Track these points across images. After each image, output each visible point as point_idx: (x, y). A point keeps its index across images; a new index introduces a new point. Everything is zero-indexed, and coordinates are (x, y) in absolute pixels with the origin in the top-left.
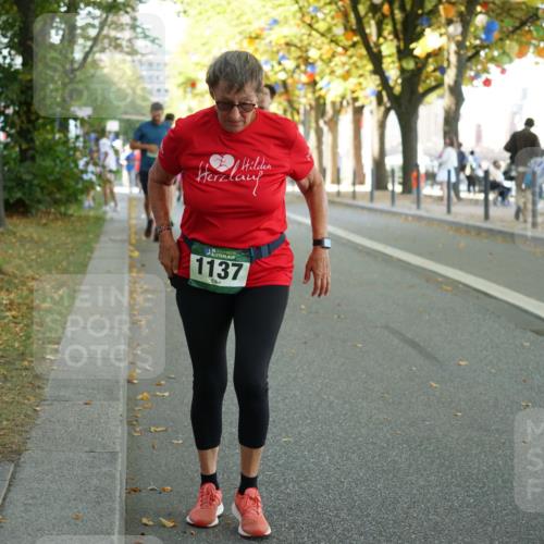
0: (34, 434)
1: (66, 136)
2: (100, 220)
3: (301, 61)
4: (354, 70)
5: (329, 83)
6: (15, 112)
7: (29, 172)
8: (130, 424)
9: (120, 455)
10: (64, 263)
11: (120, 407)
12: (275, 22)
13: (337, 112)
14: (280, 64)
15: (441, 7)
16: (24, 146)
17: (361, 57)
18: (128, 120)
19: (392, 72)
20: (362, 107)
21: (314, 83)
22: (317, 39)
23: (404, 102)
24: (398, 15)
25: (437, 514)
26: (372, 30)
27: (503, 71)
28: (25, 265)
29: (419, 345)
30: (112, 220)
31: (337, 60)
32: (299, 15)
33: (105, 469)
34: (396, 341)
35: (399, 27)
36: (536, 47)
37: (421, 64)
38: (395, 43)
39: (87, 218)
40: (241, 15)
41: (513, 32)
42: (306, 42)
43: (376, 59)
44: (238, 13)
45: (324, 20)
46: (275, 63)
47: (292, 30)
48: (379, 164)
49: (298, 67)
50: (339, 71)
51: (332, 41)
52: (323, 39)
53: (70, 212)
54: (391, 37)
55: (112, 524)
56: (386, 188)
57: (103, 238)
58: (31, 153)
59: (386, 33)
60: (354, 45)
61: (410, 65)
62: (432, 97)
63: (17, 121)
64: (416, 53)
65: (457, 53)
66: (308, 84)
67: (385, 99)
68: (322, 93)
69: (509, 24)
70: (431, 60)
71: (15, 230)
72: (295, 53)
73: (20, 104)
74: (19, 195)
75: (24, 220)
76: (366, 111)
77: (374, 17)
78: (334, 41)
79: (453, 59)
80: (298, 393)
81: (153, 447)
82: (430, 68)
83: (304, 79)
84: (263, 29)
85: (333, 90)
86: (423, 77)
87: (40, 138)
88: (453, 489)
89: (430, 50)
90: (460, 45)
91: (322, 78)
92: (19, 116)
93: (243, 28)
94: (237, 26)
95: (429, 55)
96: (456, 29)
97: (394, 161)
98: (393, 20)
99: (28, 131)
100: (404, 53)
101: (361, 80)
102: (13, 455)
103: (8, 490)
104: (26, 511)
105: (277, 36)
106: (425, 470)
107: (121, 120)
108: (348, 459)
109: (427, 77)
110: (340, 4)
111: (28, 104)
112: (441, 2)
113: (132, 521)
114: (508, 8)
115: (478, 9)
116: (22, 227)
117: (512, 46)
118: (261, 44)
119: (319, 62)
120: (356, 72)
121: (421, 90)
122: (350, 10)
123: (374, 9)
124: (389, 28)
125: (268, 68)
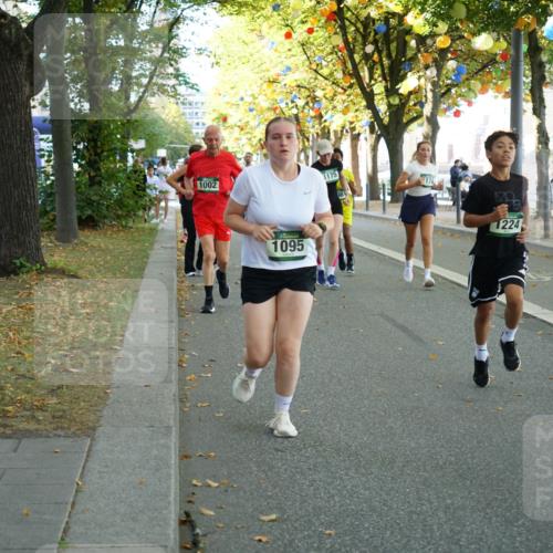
0: (105, 412)
1: (125, 165)
2: (153, 231)
3: (309, 99)
4: (352, 106)
5: (332, 116)
6: (85, 147)
7: (96, 194)
8: (181, 401)
9: (174, 429)
10: (126, 268)
11: (173, 389)
12: (289, 69)
13: (339, 139)
14: (293, 102)
15: (419, 55)
16: (92, 174)
17: (357, 96)
19: (382, 107)
20: (359, 134)
21: (321, 116)
22: (322, 82)
23: (391, 130)
24: (386, 62)
25: (425, 470)
26: (365, 74)
27: (470, 104)
28: (95, 270)
29: (407, 329)
30: (163, 230)
31: (339, 98)
32: (307, 63)
33: (162, 441)
34: (389, 326)
35: (386, 71)
36: (496, 84)
37: (405, 99)
38: (384, 83)
39: (143, 230)
40: (262, 63)
41: (476, 73)
42: (313, 84)
43: (369, 97)
44: (259, 62)
45: (327, 66)
46: (289, 102)
47: (303, 75)
48: (373, 179)
49: (307, 103)
50: (340, 107)
51: (333, 83)
52: (327, 82)
53: (130, 224)
54: (380, 79)
55: (169, 488)
56: (378, 199)
57: (156, 246)
58: (98, 179)
59: (376, 76)
60: (351, 86)
61: (396, 101)
62: (414, 126)
63: (86, 154)
64: (400, 91)
65: (433, 91)
66: (315, 117)
67: (377, 127)
68: (327, 124)
69: (475, 66)
70: (412, 97)
71: (86, 241)
72: (305, 93)
73: (89, 141)
74: (89, 212)
75: (94, 233)
76: (362, 137)
77: (366, 64)
78: (335, 83)
79: (430, 95)
81: (200, 420)
82: (412, 103)
83: (312, 113)
84: (278, 75)
85: (336, 121)
86: (406, 110)
87: (105, 166)
88: (438, 449)
89: (411, 89)
90: (435, 85)
91: (326, 113)
92: (88, 150)
93: (262, 74)
94: (258, 73)
95: (410, 93)
96: (432, 72)
97: (384, 176)
98: (382, 66)
99: (96, 162)
100: (391, 91)
101: (357, 113)
102: (90, 431)
103: (86, 461)
104: (101, 478)
105: (290, 80)
107: (168, 149)
108: (354, 426)
109: (409, 111)
110: (340, 54)
111: (95, 141)
112: (419, 51)
113: (184, 483)
114: (472, 55)
115: (449, 55)
116: (91, 238)
117: (476, 84)
118: (278, 87)
119: (324, 100)
120: (353, 108)
121: (405, 121)
122: (347, 59)
123: (367, 57)
124: (379, 72)
125: (283, 105)
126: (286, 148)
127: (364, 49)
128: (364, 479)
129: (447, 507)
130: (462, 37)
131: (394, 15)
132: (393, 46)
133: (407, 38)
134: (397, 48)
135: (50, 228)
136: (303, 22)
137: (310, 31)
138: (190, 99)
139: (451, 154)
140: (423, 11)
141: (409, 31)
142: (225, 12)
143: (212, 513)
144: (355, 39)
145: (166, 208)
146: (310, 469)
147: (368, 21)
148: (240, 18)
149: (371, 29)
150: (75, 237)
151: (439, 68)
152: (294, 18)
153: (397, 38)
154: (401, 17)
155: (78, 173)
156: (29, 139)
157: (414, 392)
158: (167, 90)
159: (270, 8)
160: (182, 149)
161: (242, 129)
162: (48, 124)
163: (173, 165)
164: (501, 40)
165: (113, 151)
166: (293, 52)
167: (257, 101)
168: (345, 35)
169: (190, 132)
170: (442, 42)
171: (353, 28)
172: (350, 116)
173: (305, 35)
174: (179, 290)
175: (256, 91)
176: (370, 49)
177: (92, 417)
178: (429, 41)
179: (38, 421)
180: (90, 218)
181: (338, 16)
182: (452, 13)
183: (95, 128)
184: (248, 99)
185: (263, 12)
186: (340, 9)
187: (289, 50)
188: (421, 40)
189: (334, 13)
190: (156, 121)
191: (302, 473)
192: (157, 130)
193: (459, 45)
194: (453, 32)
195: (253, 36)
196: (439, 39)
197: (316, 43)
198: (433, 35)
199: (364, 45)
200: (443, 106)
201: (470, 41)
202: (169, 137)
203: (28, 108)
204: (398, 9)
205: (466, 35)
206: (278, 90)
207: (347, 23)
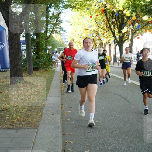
0: (41, 122)
1: (46, 53)
2: (54, 71)
4: (109, 36)
6: (35, 48)
7: (38, 61)
8: (62, 118)
9: (60, 127)
11: (60, 115)
13: (105, 45)
14: (92, 35)
15: (128, 22)
16: (37, 56)
17: (110, 33)
18: (60, 48)
19: (117, 36)
20: (111, 44)
21: (100, 39)
22: (100, 30)
23: (120, 43)
24: (118, 24)
25: (131, 138)
26: (112, 27)
27: (142, 35)
29: (125, 98)
30: (57, 71)
31: (105, 34)
32: (96, 24)
33: (57, 130)
34: (120, 98)
35: (119, 26)
36: (149, 30)
37: (124, 34)
38: (118, 30)
39: (51, 71)
40: (84, 25)
41: (144, 27)
42: (98, 30)
43: (114, 34)
44: (83, 24)
45: (102, 25)
46: (91, 35)
47: (95, 28)
48: (115, 56)
49: (96, 36)
50: (106, 36)
52: (102, 29)
53: (48, 69)
54: (117, 29)
55: (59, 143)
56: (116, 62)
57: (55, 76)
58: (39, 57)
59: (115, 28)
60: (109, 31)
61: (121, 35)
62: (126, 42)
63: (35, 50)
64: (122, 32)
65: (132, 32)
66: (99, 39)
67: (116, 42)
68: (102, 41)
69: (143, 25)
70: (126, 33)
71: (35, 74)
72: (96, 33)
73: (36, 46)
74: (36, 66)
75: (38, 72)
76: (112, 45)
77: (113, 24)
78: (104, 30)
79: (131, 33)
80: (99, 110)
81: (67, 124)
82: (126, 35)
83: (98, 38)
84: (88, 28)
85: (104, 41)
87: (40, 53)
88: (134, 132)
89: (125, 31)
90: (132, 30)
91: (102, 38)
92: (36, 49)
93: (84, 28)
94: (83, 27)
95: (125, 32)
96: (131, 27)
97: (118, 56)
98: (117, 25)
99: (38, 52)
100: (120, 32)
101: (110, 38)
102: (37, 127)
103: (36, 135)
104: (40, 140)
105: (92, 29)
106: (128, 128)
107: (58, 48)
108: (111, 126)
109: (125, 37)
110: (105, 22)
111: (38, 46)
112: (127, 21)
113: (63, 142)
114: (142, 22)
115: (136, 22)
116: (37, 73)
117: (143, 30)
118: (88, 31)
119: (101, 35)
120: (109, 37)
121: (124, 40)
122: (107, 23)
123: (113, 22)
124: (116, 27)
125: (90, 36)
126: (89, 46)
127: (112, 20)
128: (113, 141)
129: (137, 149)
130: (139, 17)
131: (120, 11)
132: (120, 19)
133: (124, 17)
134: (121, 20)
135: (25, 71)
136: (95, 13)
137: (97, 15)
138: (64, 35)
139: (137, 49)
140: (128, 9)
141: (125, 15)
142: (73, 10)
143: (71, 150)
144: (109, 17)
145: (57, 65)
146: (98, 138)
147: (113, 12)
148: (78, 12)
149: (114, 14)
150: (32, 73)
151: (133, 25)
152: (93, 12)
153: (121, 17)
154: (122, 11)
155: (33, 55)
156: (19, 46)
157: (127, 116)
158: (57, 32)
159: (86, 9)
160: (62, 48)
161: (78, 43)
162: (24, 42)
163: (59, 53)
164: (151, 17)
165: (43, 49)
166: (92, 21)
167: (82, 35)
168: (107, 17)
169: (64, 44)
170: (134, 18)
171: (109, 15)
172: (108, 39)
173: (96, 16)
174: (61, 88)
175: (82, 32)
176: (114, 20)
177: (38, 123)
178: (130, 18)
179: (23, 125)
180: (36, 68)
181: (105, 11)
182: (137, 10)
183: (38, 43)
184: (80, 34)
185: (84, 10)
186: (105, 9)
187: (91, 21)
188: (128, 18)
189: (104, 10)
190: (55, 41)
191: (96, 139)
192: (55, 43)
193: (139, 19)
194: (137, 16)
195: (81, 17)
196: (133, 17)
197: (99, 19)
198: (131, 16)
199: (112, 19)
200: (134, 36)
201: (142, 18)
202: (58, 45)
203: (19, 37)
204: (122, 9)
205: (141, 16)
206: (88, 32)
207: (107, 13)
